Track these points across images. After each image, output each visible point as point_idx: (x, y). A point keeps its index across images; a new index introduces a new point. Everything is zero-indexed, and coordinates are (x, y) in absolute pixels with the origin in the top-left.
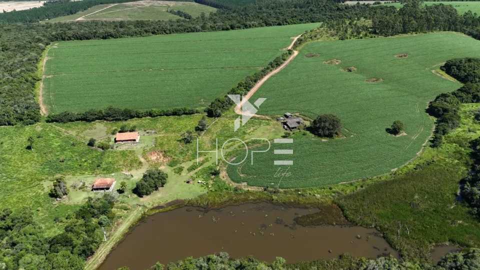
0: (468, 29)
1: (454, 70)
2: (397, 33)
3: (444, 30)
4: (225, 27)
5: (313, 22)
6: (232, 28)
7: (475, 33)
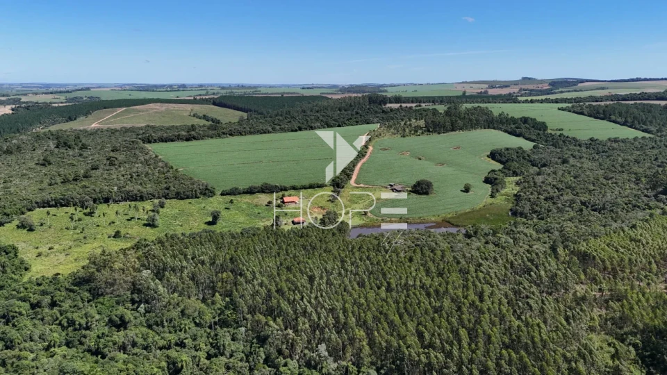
0: (504, 127)
1: (498, 157)
2: (447, 131)
3: (485, 128)
4: (294, 129)
5: (368, 123)
6: (300, 129)
7: (510, 130)
